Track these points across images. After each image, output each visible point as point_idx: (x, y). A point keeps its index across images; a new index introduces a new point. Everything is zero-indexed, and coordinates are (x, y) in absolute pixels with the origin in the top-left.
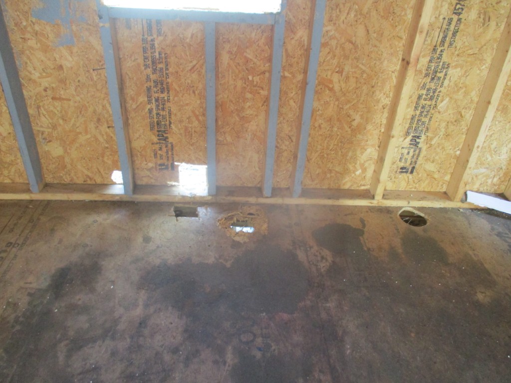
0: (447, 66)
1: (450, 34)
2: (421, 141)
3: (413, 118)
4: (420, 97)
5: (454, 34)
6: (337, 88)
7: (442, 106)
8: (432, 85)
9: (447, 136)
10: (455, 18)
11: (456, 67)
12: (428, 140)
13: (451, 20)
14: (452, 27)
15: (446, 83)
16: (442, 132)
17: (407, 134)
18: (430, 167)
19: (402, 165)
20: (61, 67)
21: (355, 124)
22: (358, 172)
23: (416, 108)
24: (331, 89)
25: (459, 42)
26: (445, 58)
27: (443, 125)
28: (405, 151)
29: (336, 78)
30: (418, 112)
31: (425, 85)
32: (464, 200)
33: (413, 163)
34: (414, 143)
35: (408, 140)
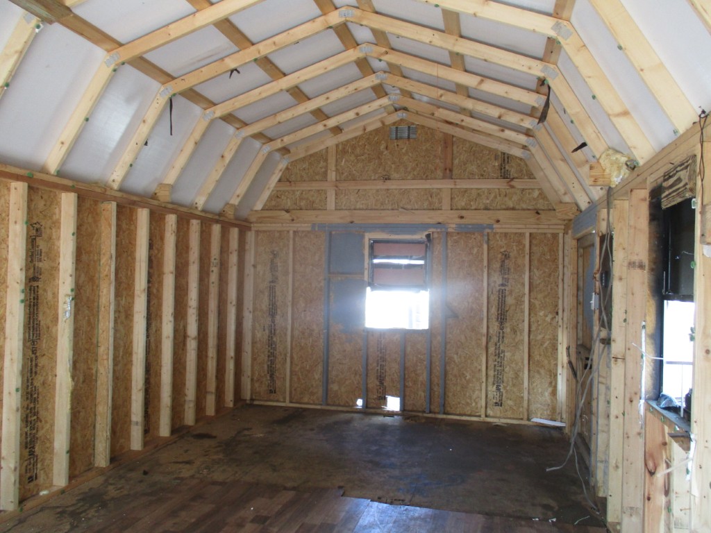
0: (503, 352)
1: (501, 338)
2: (501, 388)
3: (494, 376)
4: (495, 366)
5: (503, 337)
6: (457, 361)
7: (507, 369)
8: (499, 360)
9: (514, 385)
10: (501, 331)
11: (508, 351)
12: (505, 388)
13: (499, 333)
14: (501, 334)
15: (505, 359)
16: (511, 384)
17: (494, 384)
18: (510, 403)
19: (495, 401)
20: (345, 351)
21: (467, 378)
22: (474, 404)
23: (495, 371)
24: (454, 362)
25: (506, 341)
26: (502, 348)
27: (510, 379)
28: (495, 394)
29: (455, 356)
30: (496, 373)
31: (495, 361)
32: (529, 419)
33: (501, 400)
34: (498, 389)
35: (495, 387)
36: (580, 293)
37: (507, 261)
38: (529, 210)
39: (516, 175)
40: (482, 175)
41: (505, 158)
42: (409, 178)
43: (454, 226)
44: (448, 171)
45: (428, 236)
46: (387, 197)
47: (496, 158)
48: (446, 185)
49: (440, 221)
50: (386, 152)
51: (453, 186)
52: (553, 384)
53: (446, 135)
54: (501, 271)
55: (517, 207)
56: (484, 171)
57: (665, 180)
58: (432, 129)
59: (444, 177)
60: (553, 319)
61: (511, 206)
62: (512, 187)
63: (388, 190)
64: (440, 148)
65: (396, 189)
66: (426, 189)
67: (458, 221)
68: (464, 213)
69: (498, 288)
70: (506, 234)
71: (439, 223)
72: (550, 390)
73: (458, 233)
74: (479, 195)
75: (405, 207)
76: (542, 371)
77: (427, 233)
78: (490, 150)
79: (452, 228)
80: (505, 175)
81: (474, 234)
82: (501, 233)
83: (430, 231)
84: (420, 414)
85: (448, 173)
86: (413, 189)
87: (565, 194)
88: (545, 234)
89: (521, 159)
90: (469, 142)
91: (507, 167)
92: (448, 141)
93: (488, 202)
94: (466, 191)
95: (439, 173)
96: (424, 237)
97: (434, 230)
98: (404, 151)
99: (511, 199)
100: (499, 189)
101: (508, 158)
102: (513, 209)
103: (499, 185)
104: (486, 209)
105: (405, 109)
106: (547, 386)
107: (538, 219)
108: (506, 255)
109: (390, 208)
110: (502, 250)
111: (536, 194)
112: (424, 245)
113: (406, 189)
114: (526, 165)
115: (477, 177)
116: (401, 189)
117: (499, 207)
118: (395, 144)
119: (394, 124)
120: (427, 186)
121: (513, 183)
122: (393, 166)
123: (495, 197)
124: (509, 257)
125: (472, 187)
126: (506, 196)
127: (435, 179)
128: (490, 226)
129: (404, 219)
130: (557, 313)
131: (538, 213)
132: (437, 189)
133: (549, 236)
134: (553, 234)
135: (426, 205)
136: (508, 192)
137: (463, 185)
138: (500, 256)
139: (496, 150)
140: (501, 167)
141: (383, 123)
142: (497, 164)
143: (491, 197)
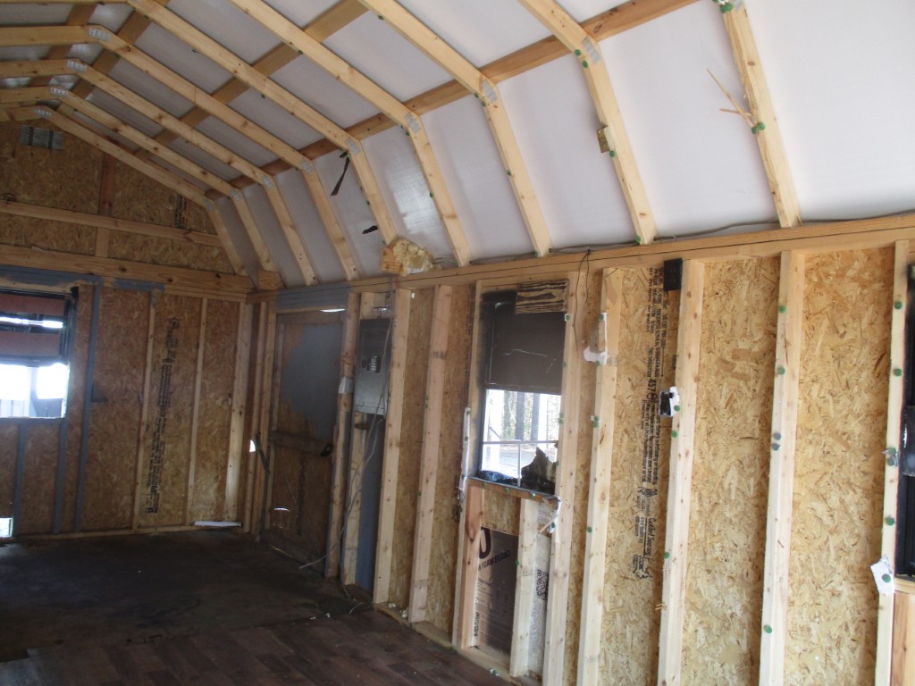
0: (163, 443)
1: (161, 426)
2: (158, 489)
3: (150, 475)
4: (151, 461)
5: (164, 426)
6: (100, 459)
7: (167, 465)
8: (157, 454)
9: (173, 484)
10: (162, 418)
11: (168, 443)
12: (162, 488)
13: (160, 420)
14: (162, 423)
15: (165, 453)
16: (170, 483)
17: (148, 485)
18: (167, 506)
19: (148, 506)
21: (114, 480)
22: (121, 515)
23: (151, 468)
24: (97, 460)
25: (168, 430)
26: (161, 439)
27: (169, 477)
28: (149, 497)
29: (99, 453)
30: (152, 471)
31: (153, 455)
32: (192, 524)
33: (156, 505)
34: (154, 491)
35: (149, 489)
36: (278, 374)
37: (175, 331)
38: (205, 270)
39: (193, 226)
40: (152, 219)
41: (183, 203)
42: (47, 203)
43: (113, 280)
44: (107, 206)
45: (75, 291)
46: (10, 226)
47: (171, 200)
48: (104, 224)
49: (94, 270)
50: (11, 160)
51: (114, 227)
52: (220, 478)
53: (105, 154)
54: (167, 343)
55: (193, 266)
56: (155, 214)
57: (520, 291)
58: (88, 144)
59: (99, 213)
60: (223, 402)
61: (185, 261)
62: (190, 240)
63: (11, 215)
64: (97, 172)
65: (24, 217)
66: (71, 225)
67: (119, 273)
68: (126, 264)
69: (162, 364)
70: (176, 297)
71: (91, 274)
72: (216, 485)
73: (115, 290)
74: (145, 242)
75: (38, 244)
76: (208, 465)
77: (72, 285)
78: (164, 188)
79: (109, 282)
80: (180, 224)
81: (135, 293)
82: (171, 295)
83: (79, 283)
84: (45, 537)
85: (105, 207)
86: (52, 221)
87: (268, 261)
88: (222, 301)
89: (201, 208)
90: (138, 172)
91: (184, 215)
92: (108, 163)
93: (157, 254)
94: (129, 235)
95: (94, 206)
96: (68, 291)
97: (84, 282)
98: (41, 164)
99: (185, 255)
100: (172, 240)
101: (186, 203)
102: (188, 267)
103: (171, 235)
104: (154, 263)
105: (55, 108)
106: (212, 481)
107: (218, 283)
108: (174, 324)
109: (13, 242)
110: (171, 317)
111: (215, 252)
112: (62, 303)
113: (41, 220)
114: (207, 215)
115: (145, 220)
116: (33, 218)
117: (170, 263)
118: (29, 152)
119: (29, 122)
120: (71, 220)
121: (190, 236)
122: (22, 182)
123: (166, 249)
124: (178, 326)
125: (139, 232)
126: (180, 249)
127: (87, 212)
128: (160, 286)
129: (37, 261)
130: (231, 395)
131: (218, 276)
132: (89, 227)
133: (227, 304)
134: (230, 303)
135: (70, 245)
136: (182, 245)
137: (124, 228)
138: (167, 323)
139: (173, 191)
140: (177, 213)
141: (12, 117)
142: (171, 208)
143: (162, 249)
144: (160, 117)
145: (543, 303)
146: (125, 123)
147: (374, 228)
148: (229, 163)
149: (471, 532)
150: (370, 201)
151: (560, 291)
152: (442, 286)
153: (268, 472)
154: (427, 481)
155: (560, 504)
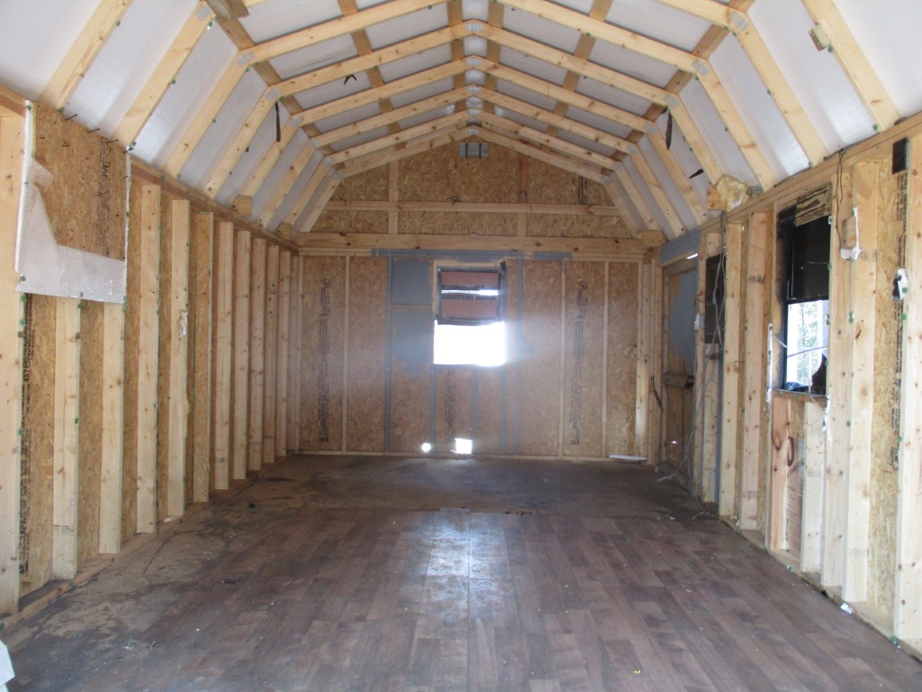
1: (578, 373)
2: (578, 424)
6: (532, 399)
7: (584, 405)
9: (591, 422)
16: (588, 420)
17: (570, 421)
18: (587, 440)
19: (571, 439)
20: (409, 391)
21: (544, 416)
22: (550, 444)
24: (530, 399)
25: (583, 376)
27: (587, 416)
28: (572, 431)
29: (530, 393)
32: (607, 457)
33: (578, 438)
34: (575, 427)
35: (572, 424)
36: (666, 322)
37: (584, 292)
38: (606, 238)
39: (594, 201)
40: (559, 200)
41: (583, 183)
42: (481, 200)
43: (531, 254)
44: (523, 195)
45: (503, 264)
46: (457, 221)
47: (573, 183)
48: (522, 210)
49: (516, 248)
50: (454, 171)
51: (528, 211)
52: (631, 419)
53: (519, 154)
54: (578, 302)
55: (595, 235)
56: (562, 196)
57: (799, 203)
58: (507, 148)
59: (519, 201)
60: (630, 352)
61: (589, 233)
62: (591, 213)
63: (457, 213)
64: (514, 169)
65: (466, 213)
66: (499, 214)
67: (535, 248)
68: (541, 240)
69: (575, 321)
70: (583, 263)
71: (514, 250)
72: (627, 425)
73: (534, 262)
74: (555, 221)
75: (476, 232)
76: (620, 406)
77: (501, 261)
78: (568, 173)
79: (528, 256)
80: (582, 200)
81: (550, 262)
82: (579, 262)
83: (506, 258)
84: (495, 457)
85: (523, 196)
86: (485, 213)
87: (651, 221)
88: (623, 263)
89: (599, 184)
90: (546, 164)
91: (585, 192)
92: (523, 161)
93: (565, 228)
94: (542, 216)
95: (514, 196)
96: (499, 265)
97: (510, 258)
98: (475, 170)
99: (588, 226)
100: (577, 215)
101: (586, 183)
102: (592, 237)
103: (576, 211)
104: (563, 236)
105: (479, 125)
106: (624, 421)
107: (618, 248)
108: (583, 286)
109: (460, 233)
110: (580, 280)
111: (614, 221)
112: (497, 275)
113: (477, 213)
114: (605, 191)
115: (553, 202)
116: (472, 213)
117: (576, 234)
118: (466, 163)
119: (464, 140)
120: (499, 210)
121: (591, 210)
122: (463, 187)
123: (573, 224)
124: (587, 287)
125: (548, 212)
126: (584, 223)
127: (509, 202)
128: (568, 254)
129: (476, 245)
130: (635, 346)
131: (617, 241)
132: (512, 213)
133: (627, 266)
134: (631, 264)
135: (499, 230)
136: (585, 218)
137: (538, 210)
138: (577, 286)
139: (574, 174)
140: (579, 192)
141: (452, 139)
142: (574, 189)
143: (569, 224)
144: (537, 114)
145: (812, 211)
146: (523, 125)
147: (700, 172)
148: (597, 140)
149: (777, 441)
150: (692, 146)
151: (823, 195)
152: (755, 215)
153: (662, 410)
154: (750, 399)
155: (829, 402)
